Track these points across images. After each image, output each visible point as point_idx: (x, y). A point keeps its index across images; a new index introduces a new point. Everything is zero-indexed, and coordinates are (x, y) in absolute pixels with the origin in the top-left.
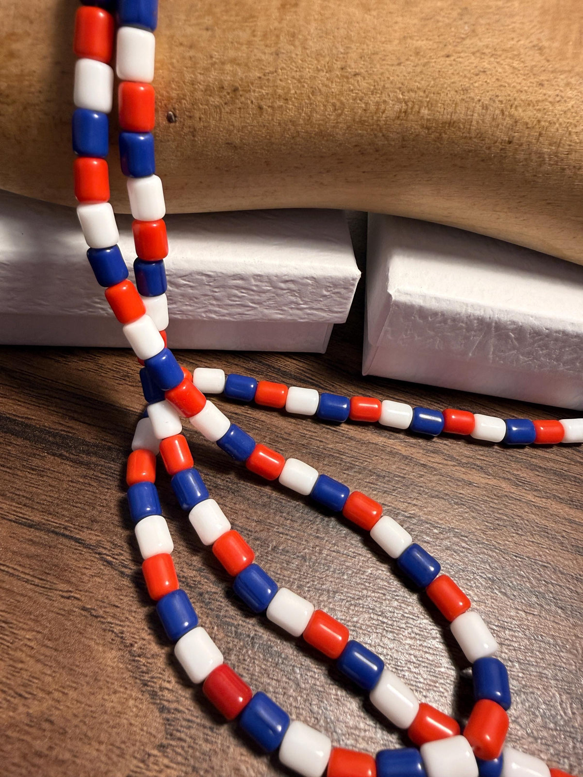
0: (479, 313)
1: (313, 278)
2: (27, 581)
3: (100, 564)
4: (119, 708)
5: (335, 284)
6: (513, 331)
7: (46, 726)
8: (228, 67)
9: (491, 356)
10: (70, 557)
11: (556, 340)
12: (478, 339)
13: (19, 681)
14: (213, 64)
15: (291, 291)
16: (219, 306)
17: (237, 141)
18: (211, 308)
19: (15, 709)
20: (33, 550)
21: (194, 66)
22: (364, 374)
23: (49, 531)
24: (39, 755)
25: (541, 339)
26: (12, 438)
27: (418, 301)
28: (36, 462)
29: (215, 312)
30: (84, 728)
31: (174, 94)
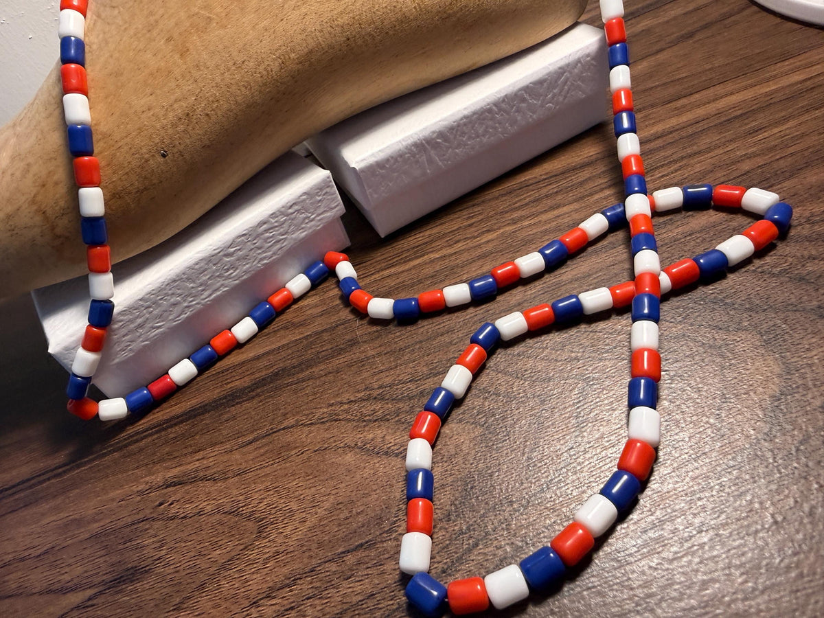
0: (410, 141)
1: (305, 193)
2: (272, 464)
3: (306, 429)
4: (372, 471)
5: (321, 188)
6: (437, 137)
7: (340, 506)
8: (176, 106)
9: (440, 163)
10: (287, 438)
11: (465, 124)
12: (424, 158)
13: (308, 502)
15: (298, 211)
16: (264, 252)
17: (207, 142)
18: (260, 257)
19: (316, 513)
20: (262, 451)
21: (158, 118)
22: (383, 236)
23: (263, 437)
24: (347, 518)
25: (457, 130)
26: (202, 417)
27: (372, 160)
28: (226, 416)
29: (265, 258)
30: (362, 492)
31: (157, 140)
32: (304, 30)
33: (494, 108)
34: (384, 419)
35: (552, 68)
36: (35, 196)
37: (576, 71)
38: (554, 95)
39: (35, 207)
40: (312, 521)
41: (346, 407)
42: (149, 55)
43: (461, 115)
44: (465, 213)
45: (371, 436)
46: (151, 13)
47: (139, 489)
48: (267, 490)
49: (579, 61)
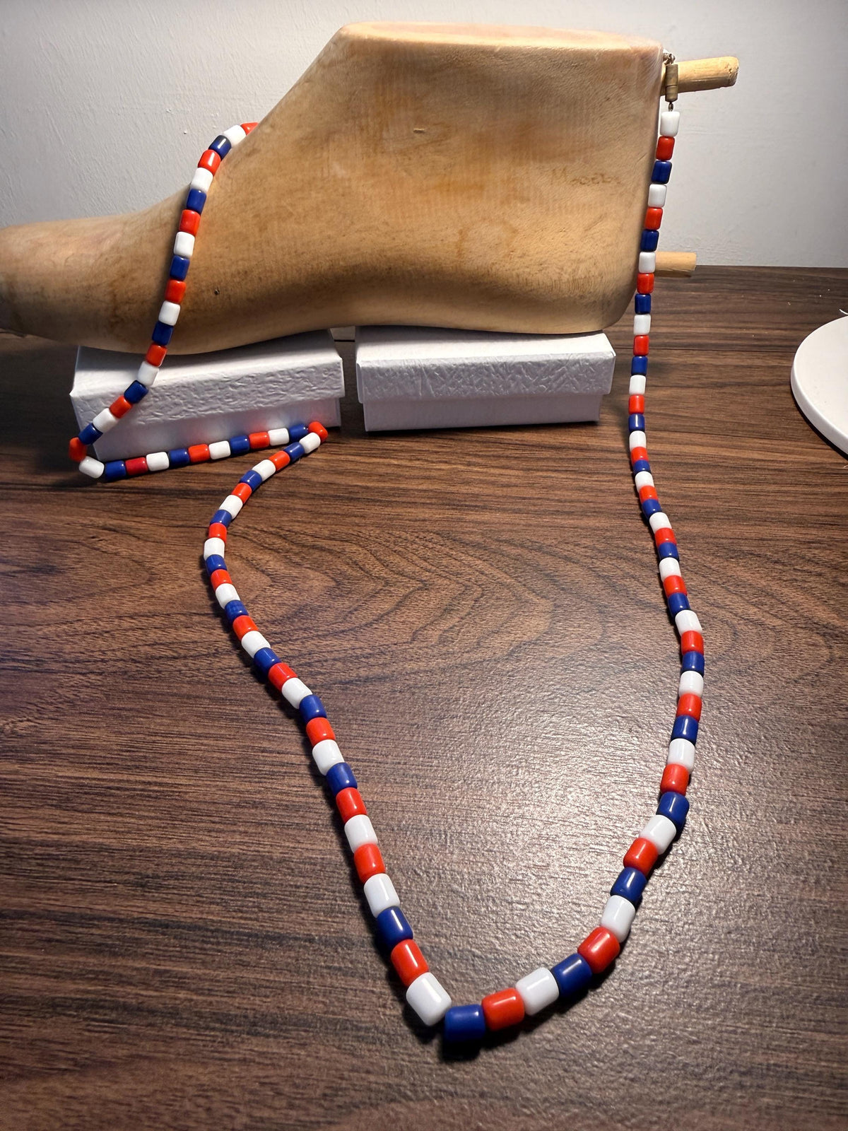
0: (412, 364)
1: (314, 367)
5: (330, 368)
6: (436, 370)
8: (240, 263)
9: (433, 392)
11: (463, 370)
12: (420, 381)
14: (233, 263)
15: (303, 378)
16: (263, 397)
17: (252, 297)
18: (258, 399)
21: (224, 266)
22: (367, 430)
25: (455, 372)
26: (155, 496)
27: (376, 365)
28: (171, 503)
29: (262, 402)
31: (216, 281)
32: (358, 249)
33: (492, 368)
34: (277, 551)
35: (552, 358)
36: (115, 281)
37: (573, 368)
38: (549, 380)
39: (111, 289)
41: (257, 532)
42: (238, 220)
43: (461, 362)
44: (440, 441)
45: (261, 557)
46: (252, 193)
48: (170, 559)
49: (578, 362)
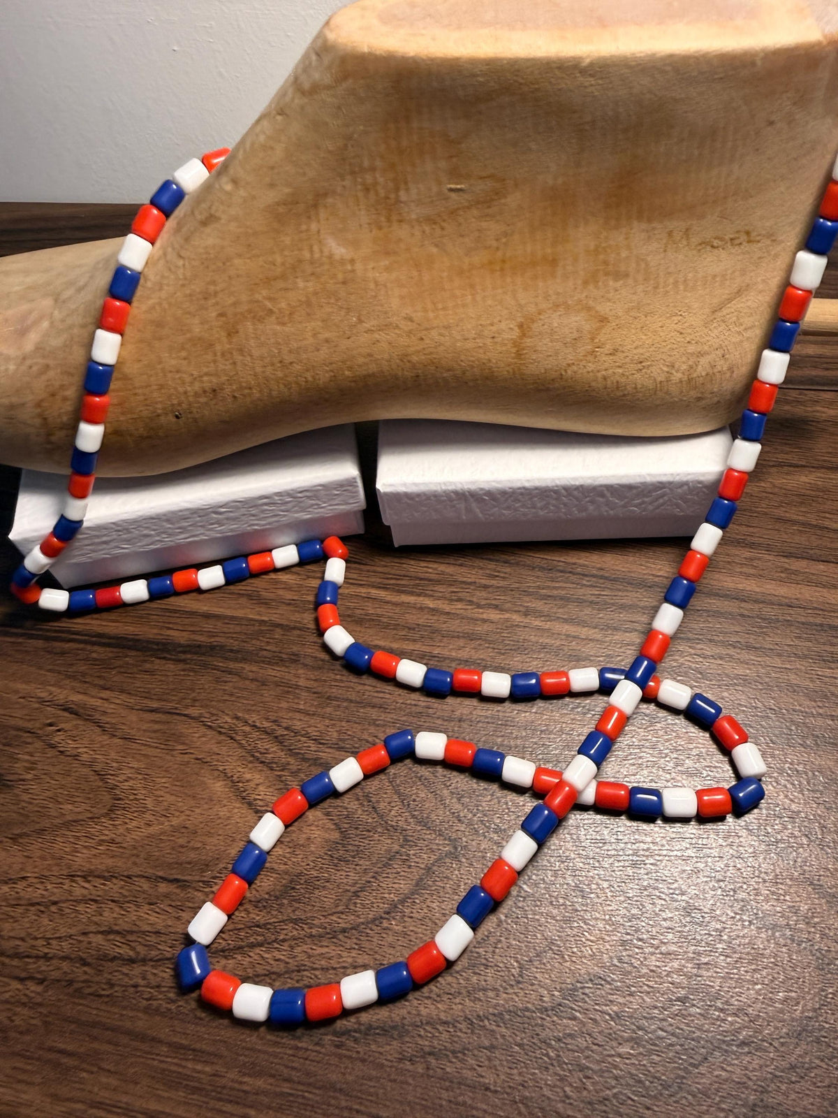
0: (451, 488)
1: (321, 485)
2: (156, 747)
3: (203, 729)
4: (228, 814)
5: (342, 484)
6: (485, 495)
7: (183, 830)
8: (205, 378)
9: (480, 515)
10: (182, 727)
11: (522, 494)
12: (463, 505)
13: (163, 808)
14: (195, 379)
15: (308, 497)
18: (251, 522)
19: (163, 824)
20: (156, 727)
21: (184, 383)
22: (396, 546)
23: (166, 713)
24: (182, 846)
25: (510, 496)
26: (128, 652)
27: (402, 489)
28: (148, 666)
29: (257, 525)
30: (208, 828)
31: (175, 402)
32: (370, 355)
33: (563, 491)
34: (269, 765)
35: (648, 479)
36: (42, 401)
37: (680, 491)
38: (643, 503)
39: (39, 410)
40: (154, 829)
41: (247, 729)
42: (196, 321)
43: (519, 485)
45: (248, 776)
46: (214, 283)
47: (42, 695)
48: (138, 771)
49: (686, 483)
